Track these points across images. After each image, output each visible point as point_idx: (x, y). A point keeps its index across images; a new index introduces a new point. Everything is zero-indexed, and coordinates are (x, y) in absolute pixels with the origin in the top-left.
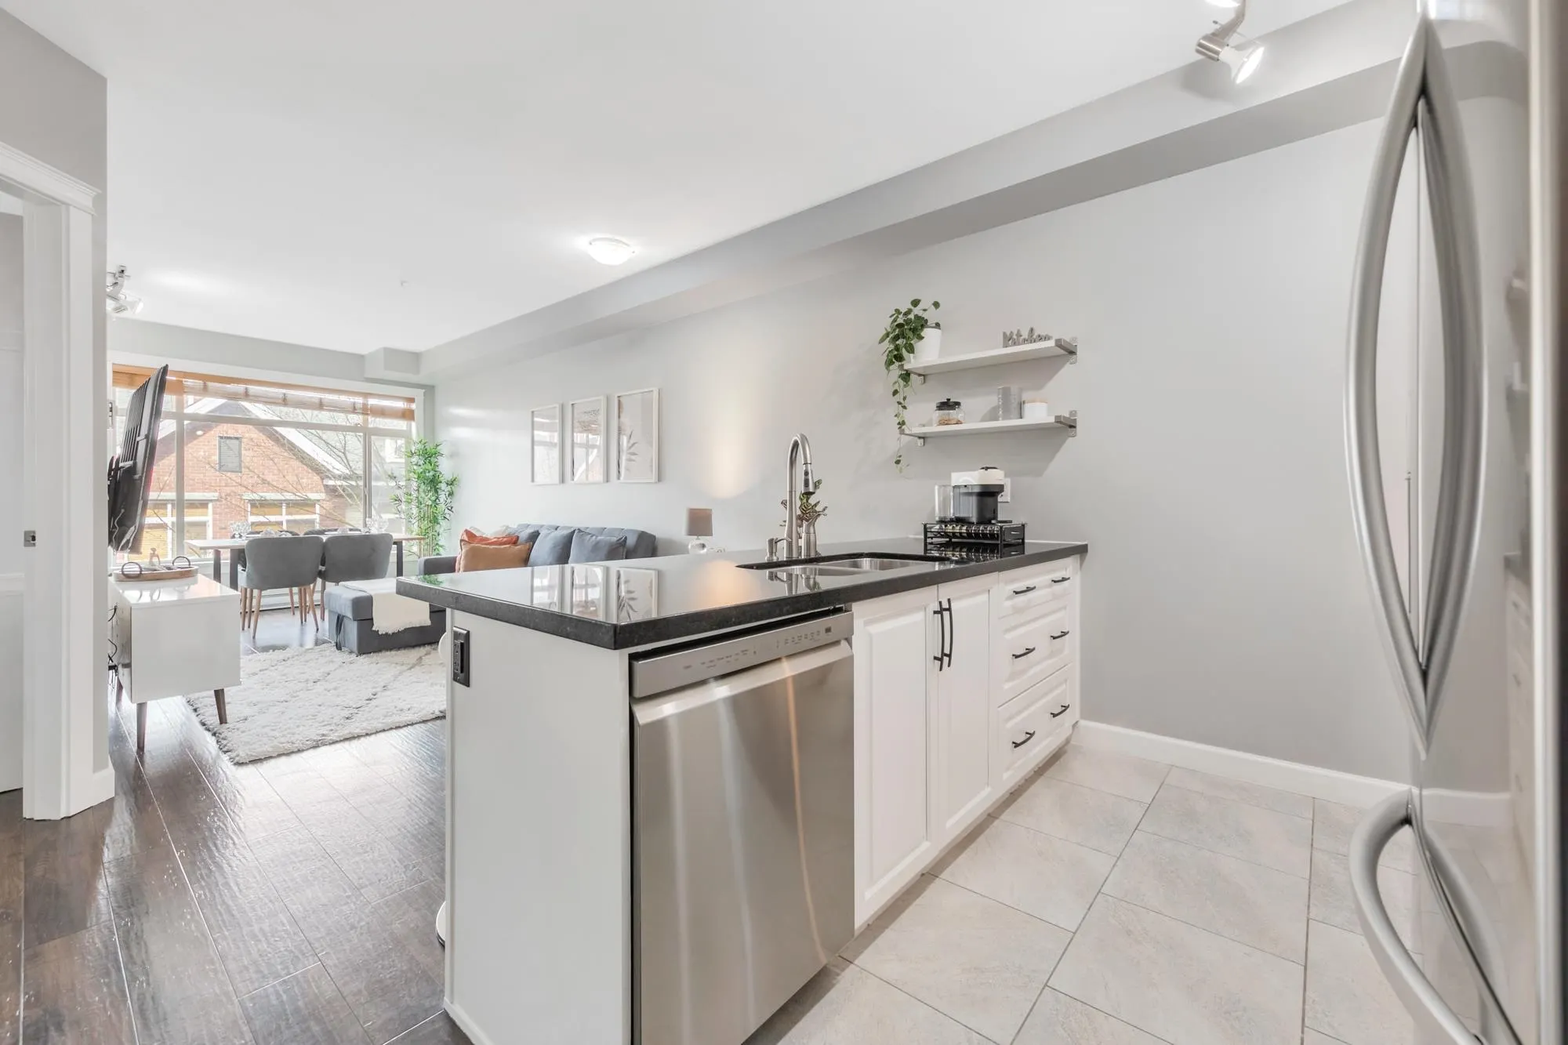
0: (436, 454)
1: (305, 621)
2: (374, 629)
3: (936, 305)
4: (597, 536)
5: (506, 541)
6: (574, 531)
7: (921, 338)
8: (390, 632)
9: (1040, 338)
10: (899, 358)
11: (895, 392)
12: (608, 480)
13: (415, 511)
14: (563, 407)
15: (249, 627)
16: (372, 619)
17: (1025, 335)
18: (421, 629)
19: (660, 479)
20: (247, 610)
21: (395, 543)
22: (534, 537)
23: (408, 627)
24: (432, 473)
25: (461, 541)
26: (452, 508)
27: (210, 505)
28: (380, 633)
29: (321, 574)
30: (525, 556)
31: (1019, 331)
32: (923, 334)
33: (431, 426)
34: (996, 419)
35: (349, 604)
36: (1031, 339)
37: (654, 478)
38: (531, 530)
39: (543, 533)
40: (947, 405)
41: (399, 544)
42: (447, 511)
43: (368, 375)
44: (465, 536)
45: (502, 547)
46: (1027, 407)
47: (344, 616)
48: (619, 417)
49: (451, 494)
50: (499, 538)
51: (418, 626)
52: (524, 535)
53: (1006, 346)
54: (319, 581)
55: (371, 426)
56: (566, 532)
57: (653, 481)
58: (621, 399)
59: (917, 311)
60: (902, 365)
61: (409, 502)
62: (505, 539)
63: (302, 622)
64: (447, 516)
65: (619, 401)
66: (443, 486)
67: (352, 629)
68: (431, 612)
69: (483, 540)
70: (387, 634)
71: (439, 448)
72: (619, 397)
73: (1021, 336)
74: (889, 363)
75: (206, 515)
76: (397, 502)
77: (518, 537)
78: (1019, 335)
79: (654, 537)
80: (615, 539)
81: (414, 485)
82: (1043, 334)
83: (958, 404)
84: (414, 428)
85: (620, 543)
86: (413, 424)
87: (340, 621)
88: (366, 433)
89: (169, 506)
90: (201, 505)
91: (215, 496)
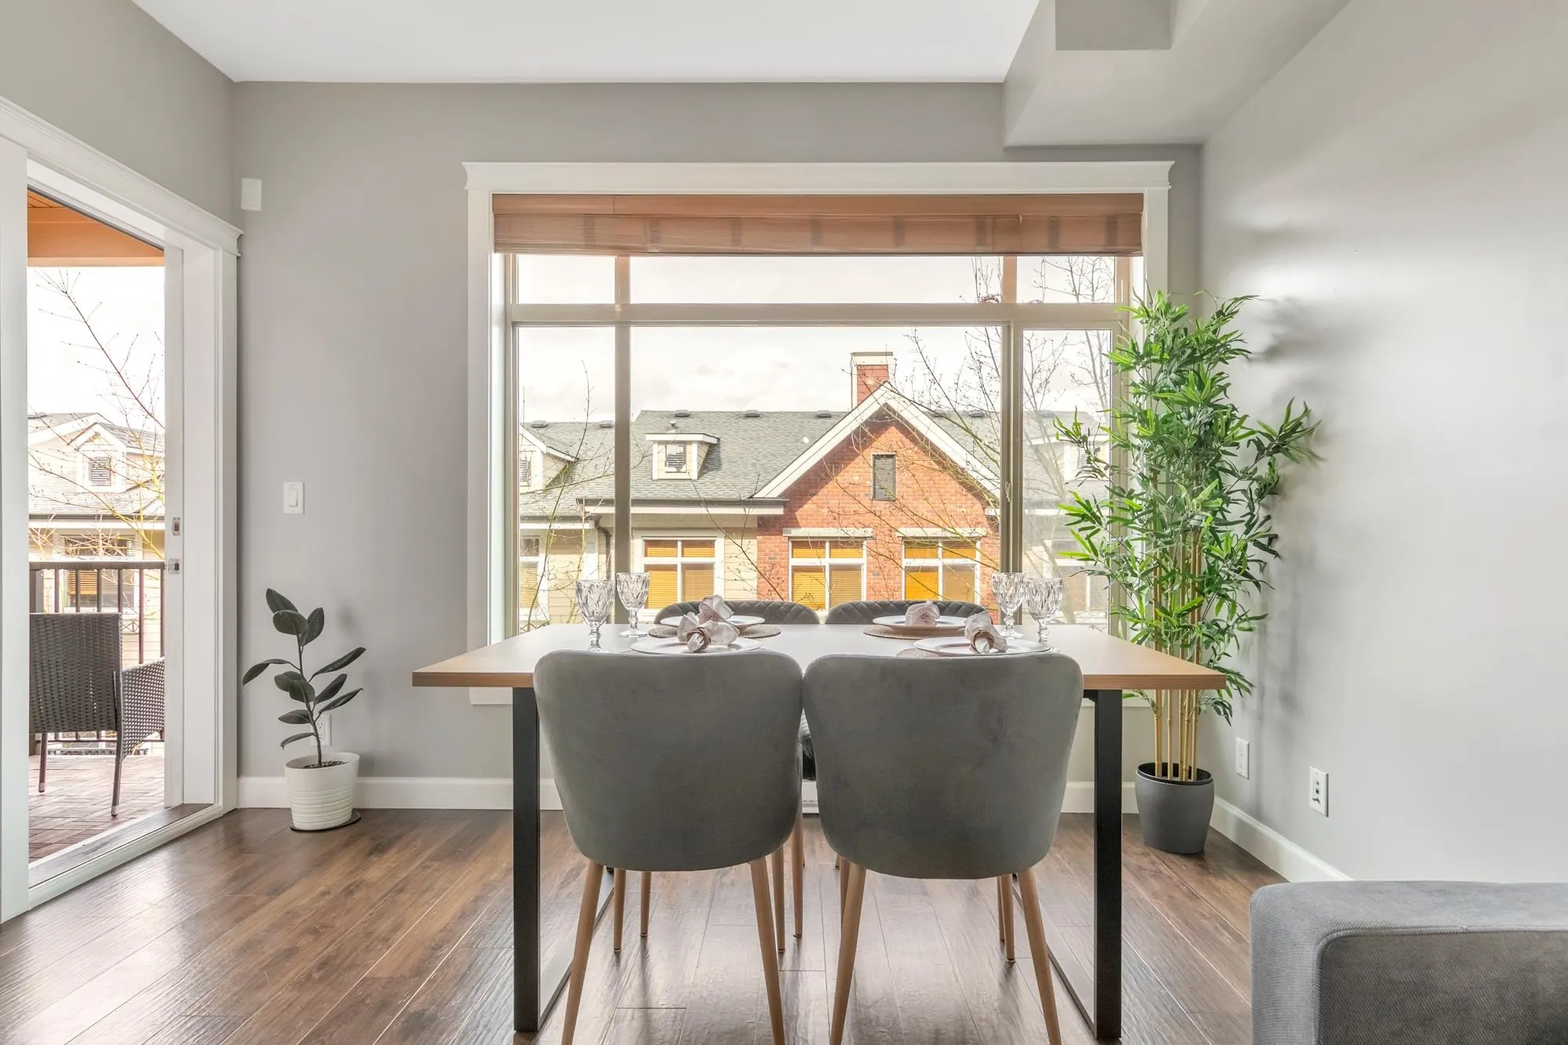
0: (1218, 350)
13: (1139, 549)
24: (1202, 417)
26: (1273, 538)
27: (865, 544)
42: (1253, 551)
49: (1270, 489)
61: (1120, 522)
64: (1254, 569)
66: (1239, 457)
71: (1225, 329)
75: (861, 556)
76: (1089, 524)
81: (1138, 464)
84: (1139, 278)
86: (1138, 263)
88: (1009, 327)
89: (827, 544)
90: (855, 543)
91: (869, 532)
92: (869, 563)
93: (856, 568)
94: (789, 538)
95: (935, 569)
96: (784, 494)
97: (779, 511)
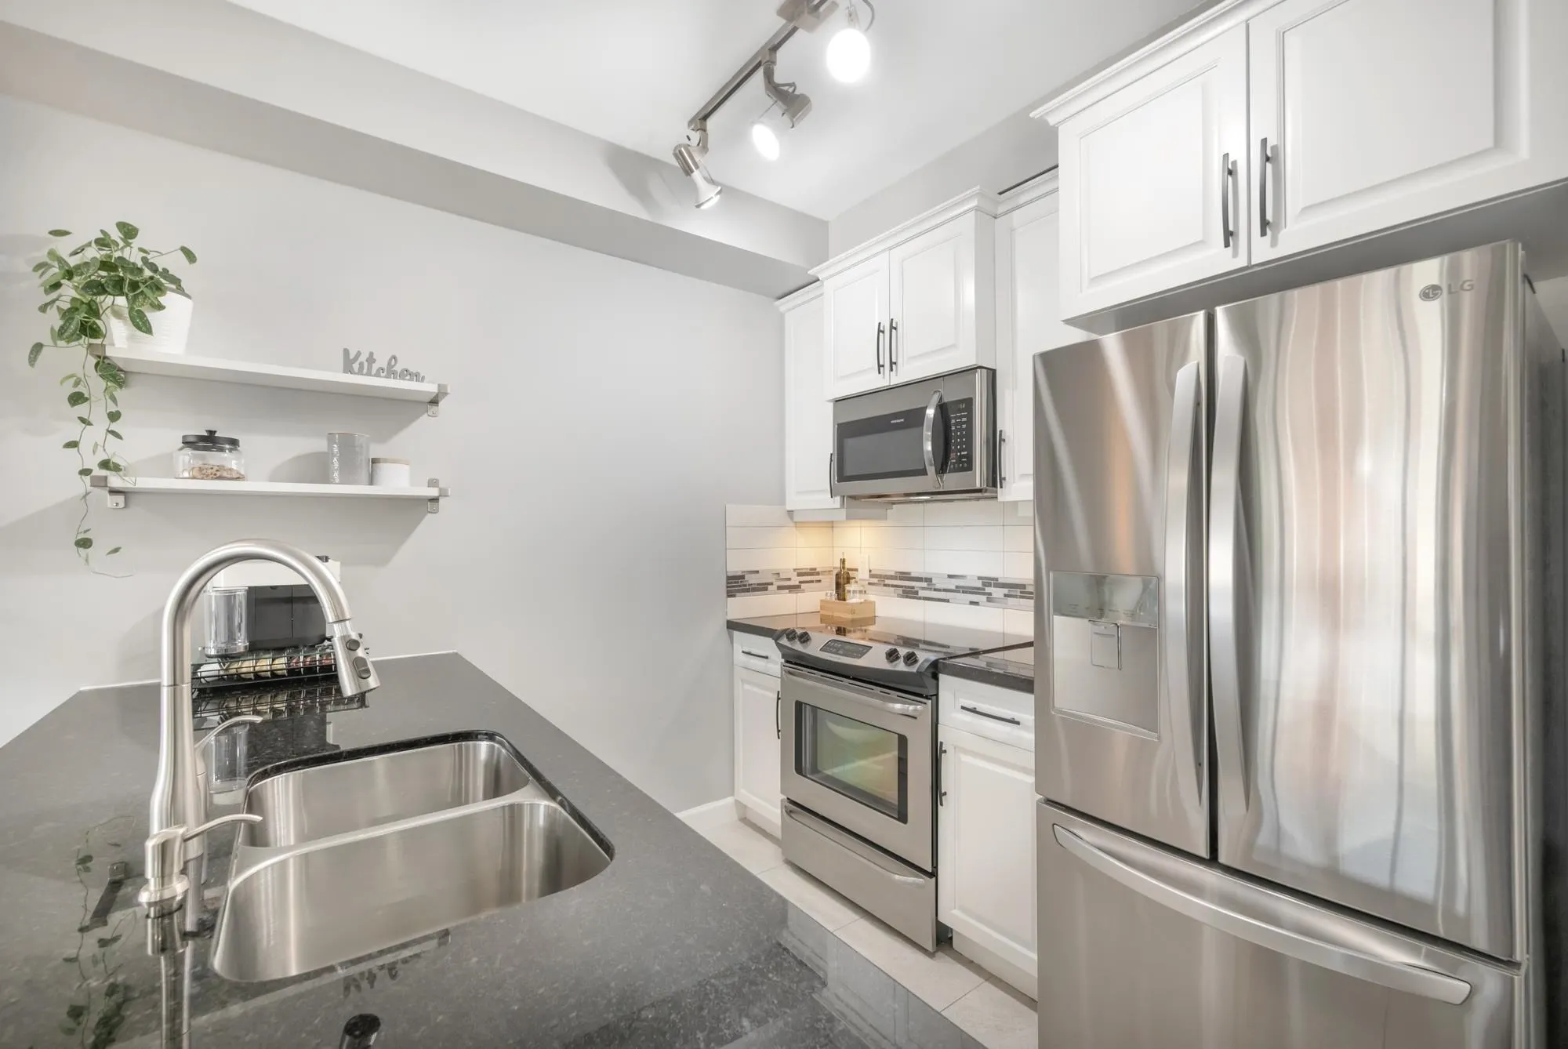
3: (189, 255)
7: (162, 308)
9: (406, 374)
10: (90, 330)
17: (381, 362)
31: (371, 354)
32: (162, 300)
34: (326, 479)
36: (391, 373)
40: (209, 441)
46: (384, 469)
53: (348, 369)
59: (138, 249)
60: (103, 346)
73: (374, 361)
74: (62, 336)
78: (371, 360)
82: (412, 369)
83: (234, 443)
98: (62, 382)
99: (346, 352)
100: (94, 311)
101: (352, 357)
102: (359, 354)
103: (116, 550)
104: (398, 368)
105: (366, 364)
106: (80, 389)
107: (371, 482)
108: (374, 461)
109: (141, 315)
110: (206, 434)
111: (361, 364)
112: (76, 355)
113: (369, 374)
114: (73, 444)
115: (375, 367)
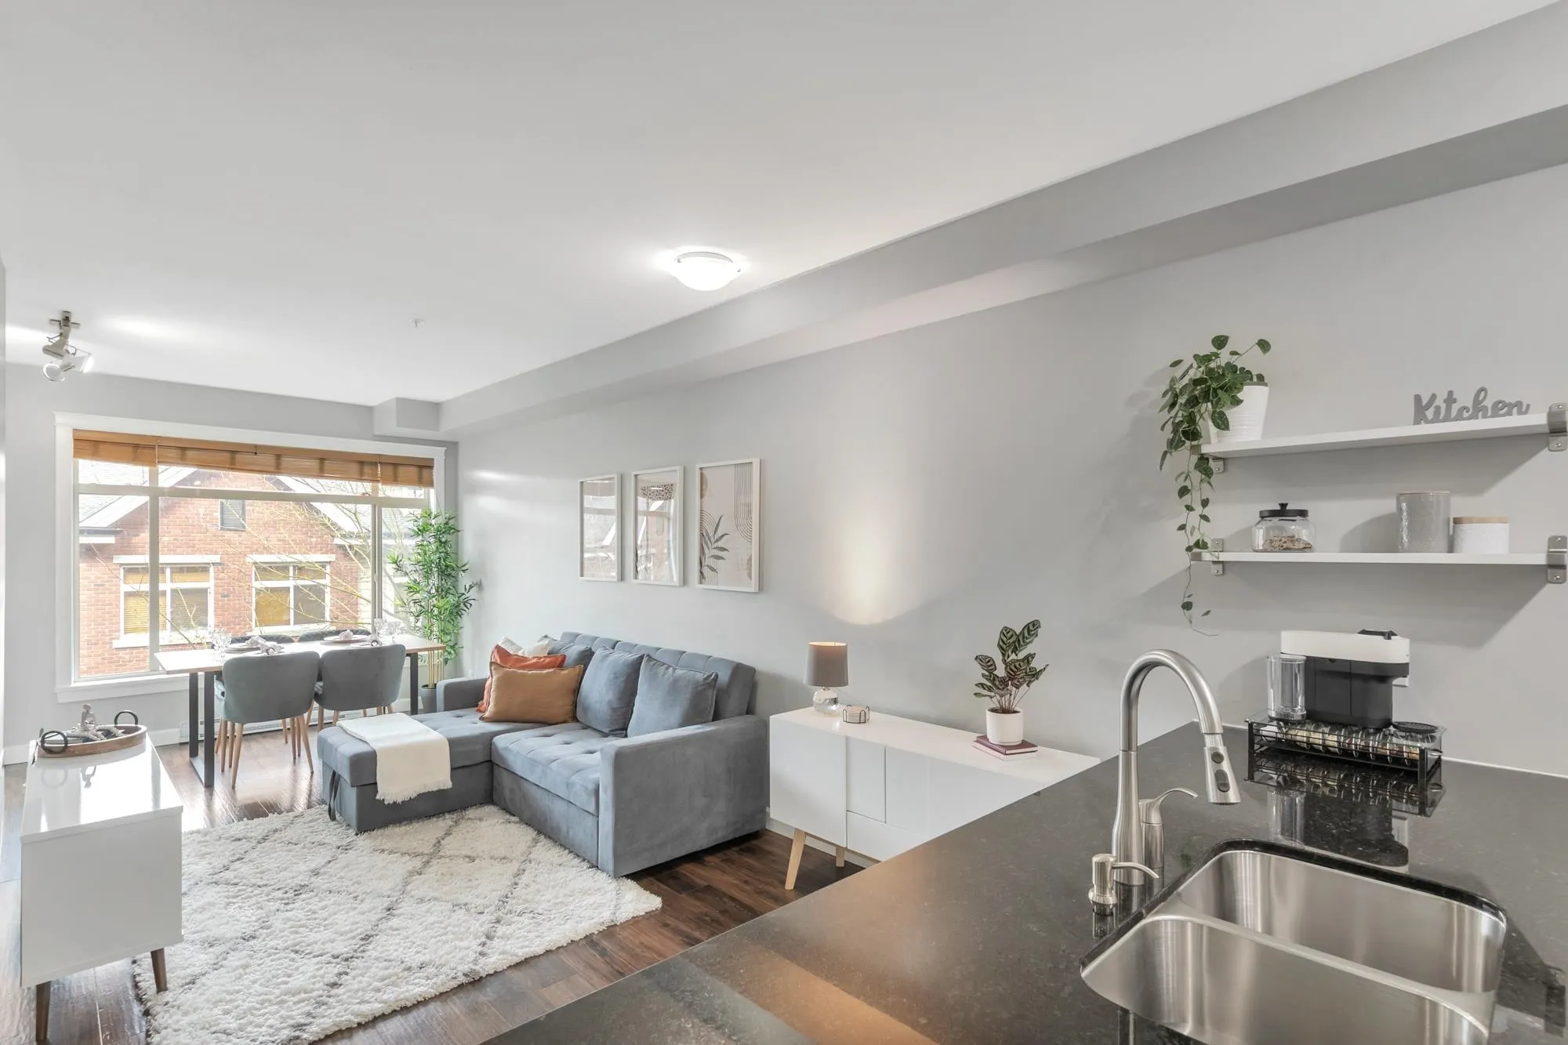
0: (459, 532)
1: (299, 755)
2: (378, 797)
3: (1264, 345)
4: (674, 670)
5: (548, 663)
6: (642, 657)
7: (1238, 402)
8: (399, 801)
9: (1502, 408)
10: (1193, 434)
11: (1184, 491)
12: (685, 581)
14: (622, 478)
15: (230, 766)
16: (376, 784)
17: (1465, 399)
18: (440, 794)
19: (761, 588)
20: (228, 735)
21: (408, 655)
22: (586, 656)
23: (423, 791)
25: (492, 663)
27: (212, 569)
28: (386, 803)
29: (317, 697)
30: (574, 685)
31: (1451, 393)
32: (1240, 396)
33: (453, 497)
34: (1395, 547)
35: (346, 763)
36: (1478, 409)
37: (753, 587)
38: (582, 648)
39: (599, 653)
40: (1282, 512)
41: (414, 656)
43: (377, 433)
44: (496, 653)
45: (545, 672)
46: (1468, 532)
47: (340, 776)
48: (702, 496)
50: (540, 658)
51: (435, 789)
52: (573, 652)
53: (1420, 417)
54: (316, 705)
55: (381, 495)
56: (631, 657)
57: (752, 590)
58: (704, 472)
59: (1224, 357)
60: (1199, 446)
62: (548, 660)
63: (295, 758)
65: (702, 474)
67: (350, 795)
68: (453, 769)
69: (520, 661)
70: (395, 803)
71: (462, 522)
72: (701, 469)
73: (1455, 401)
74: (1174, 444)
75: (208, 580)
77: (564, 657)
78: (1450, 400)
79: (755, 670)
80: (700, 677)
82: (1511, 399)
83: (1303, 513)
84: (432, 497)
85: (709, 684)
86: (432, 491)
87: (334, 781)
88: (375, 507)
89: (168, 571)
90: (201, 569)
91: (216, 559)
92: (216, 586)
93: (204, 591)
94: (121, 565)
95: (288, 589)
96: (115, 524)
97: (110, 540)
98: (1176, 480)
99: (1418, 398)
100: (1191, 419)
101: (1424, 402)
102: (1434, 397)
103: (1208, 613)
104: (1488, 403)
105: (1443, 407)
106: (1188, 483)
107: (1451, 549)
108: (1457, 521)
109: (1222, 416)
110: (1279, 508)
111: (1438, 408)
112: (1184, 458)
113: (1447, 419)
114: (1182, 527)
115: (1455, 408)
